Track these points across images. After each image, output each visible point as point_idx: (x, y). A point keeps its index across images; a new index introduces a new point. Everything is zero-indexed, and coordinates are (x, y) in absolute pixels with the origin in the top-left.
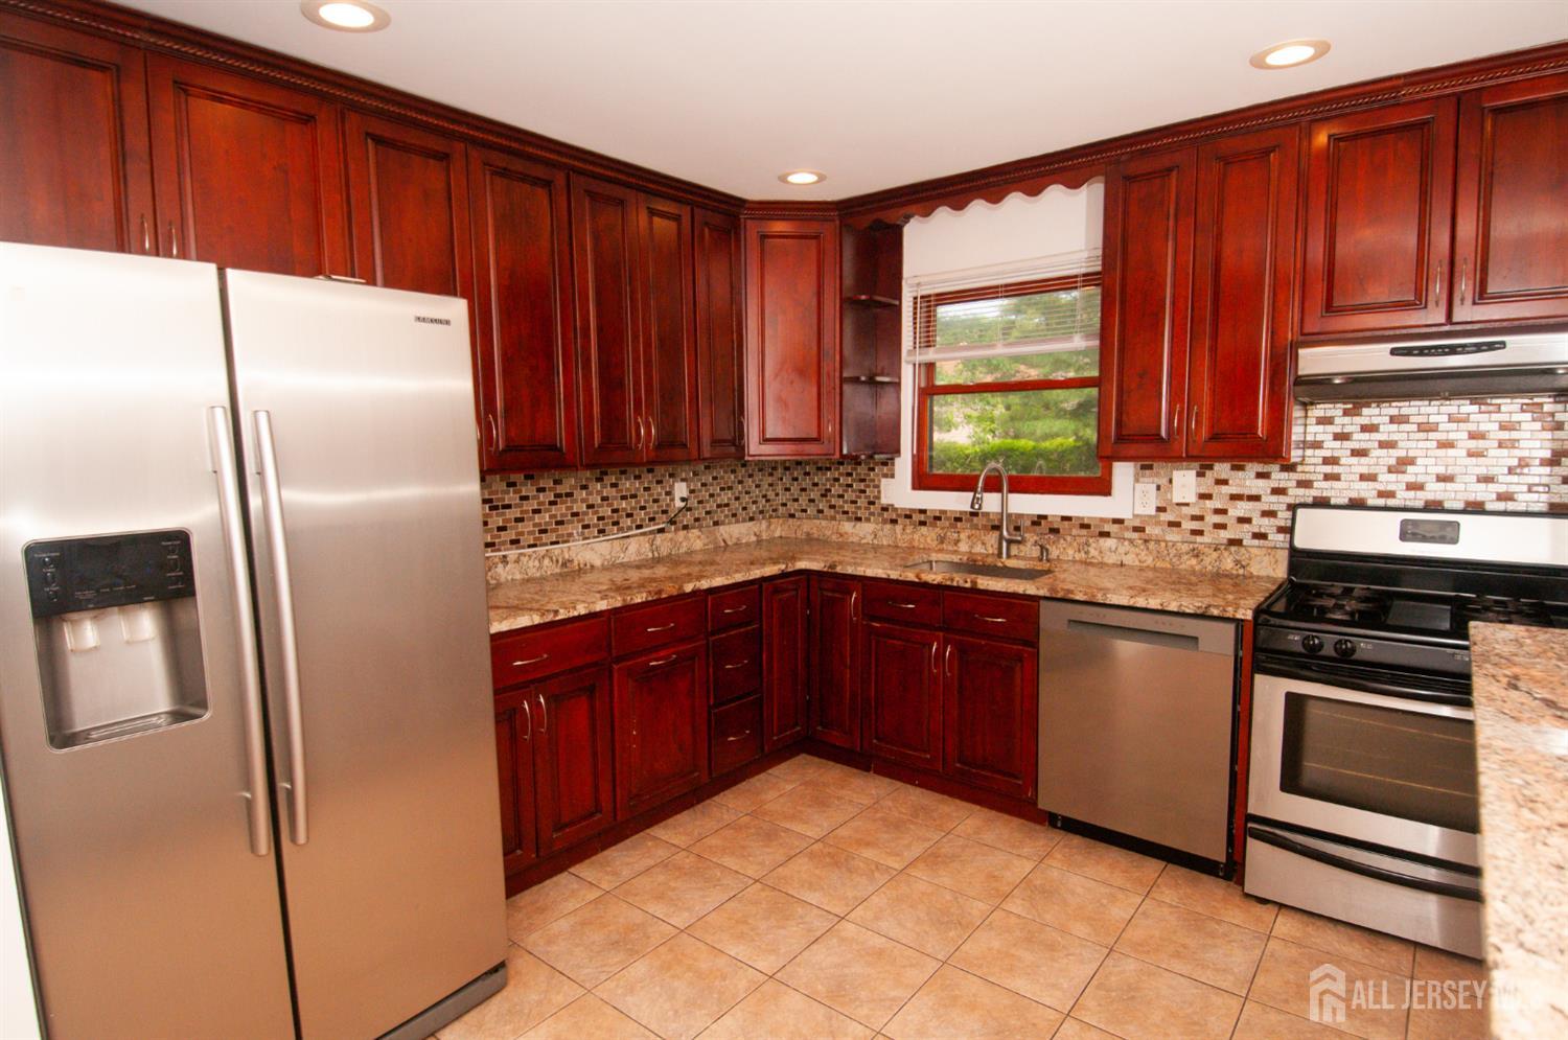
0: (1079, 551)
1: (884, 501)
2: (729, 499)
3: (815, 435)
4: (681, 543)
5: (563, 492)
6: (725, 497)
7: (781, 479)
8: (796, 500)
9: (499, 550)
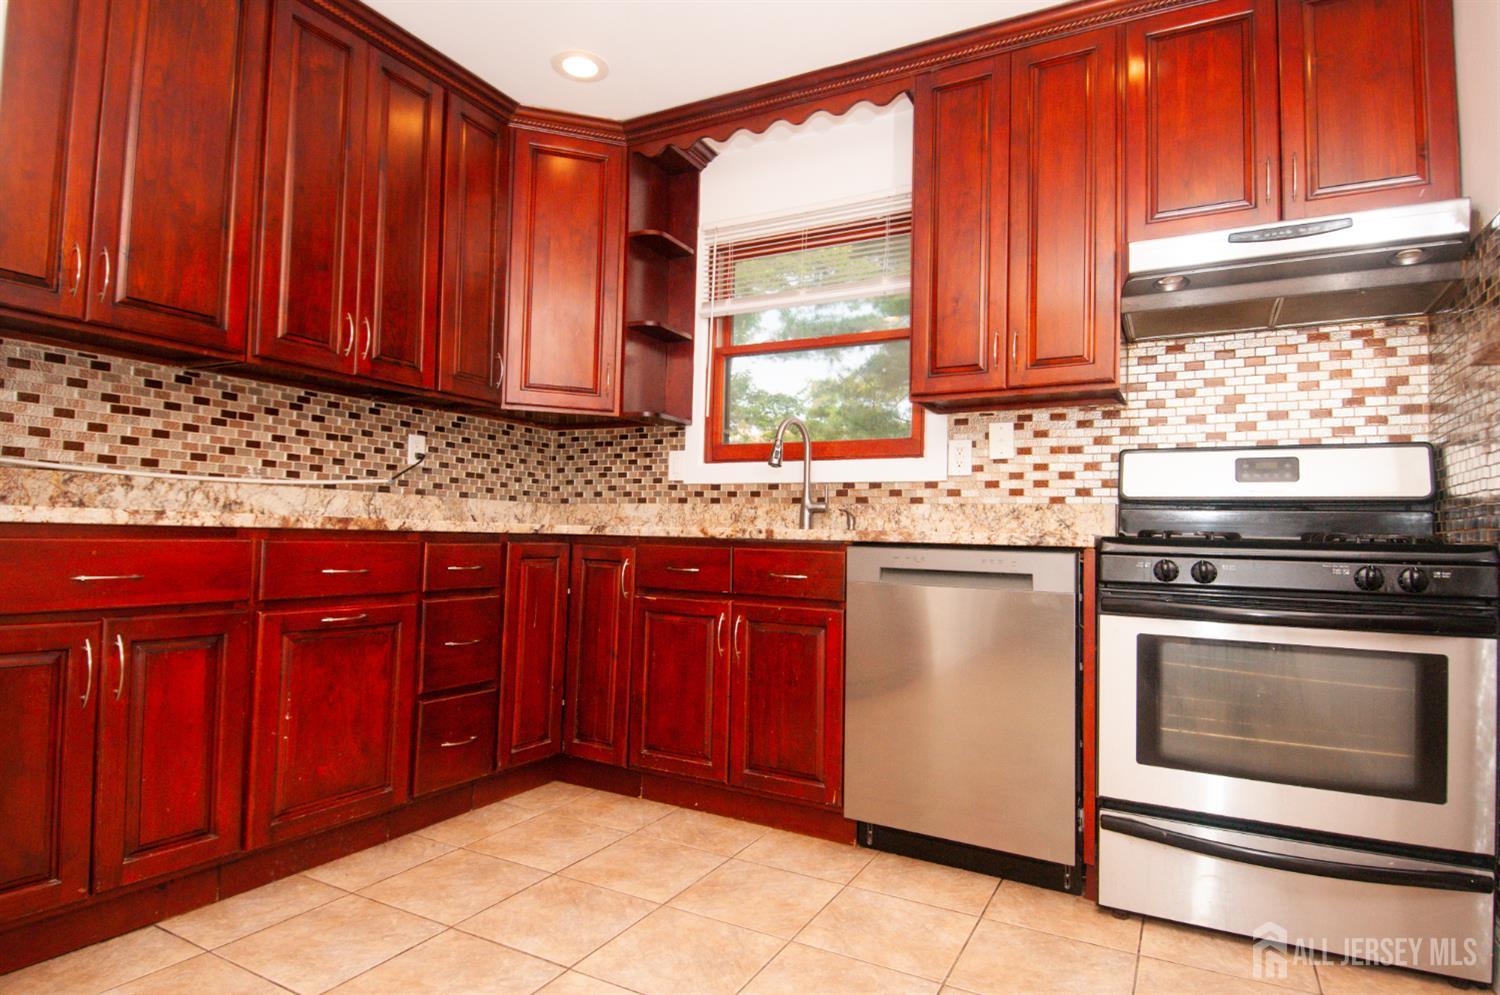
0: (890, 521)
1: (672, 477)
2: (484, 469)
3: (590, 385)
4: (411, 510)
5: (238, 411)
6: (478, 466)
7: (554, 459)
8: (570, 482)
9: (123, 468)
